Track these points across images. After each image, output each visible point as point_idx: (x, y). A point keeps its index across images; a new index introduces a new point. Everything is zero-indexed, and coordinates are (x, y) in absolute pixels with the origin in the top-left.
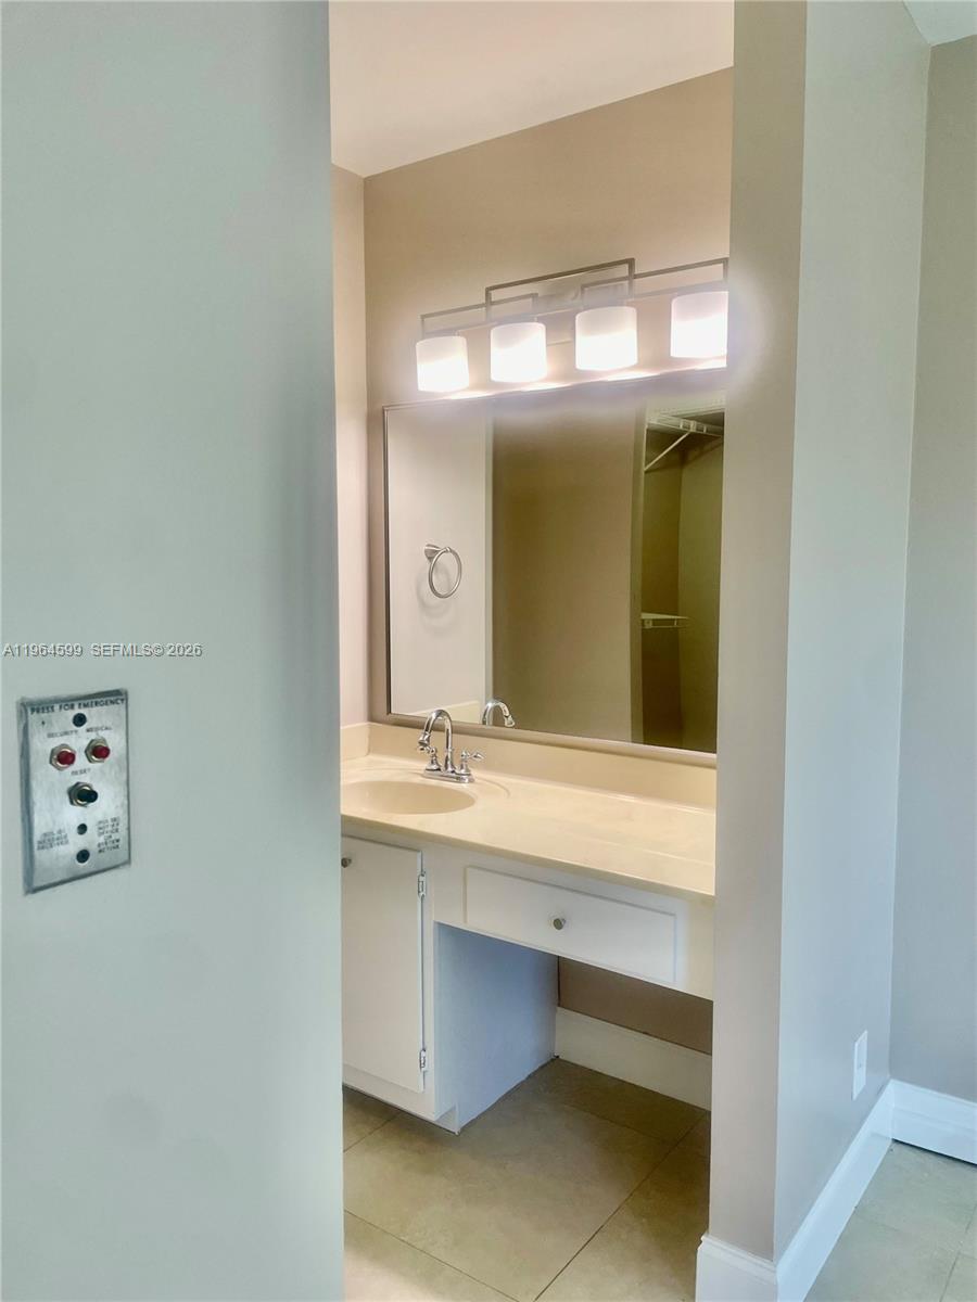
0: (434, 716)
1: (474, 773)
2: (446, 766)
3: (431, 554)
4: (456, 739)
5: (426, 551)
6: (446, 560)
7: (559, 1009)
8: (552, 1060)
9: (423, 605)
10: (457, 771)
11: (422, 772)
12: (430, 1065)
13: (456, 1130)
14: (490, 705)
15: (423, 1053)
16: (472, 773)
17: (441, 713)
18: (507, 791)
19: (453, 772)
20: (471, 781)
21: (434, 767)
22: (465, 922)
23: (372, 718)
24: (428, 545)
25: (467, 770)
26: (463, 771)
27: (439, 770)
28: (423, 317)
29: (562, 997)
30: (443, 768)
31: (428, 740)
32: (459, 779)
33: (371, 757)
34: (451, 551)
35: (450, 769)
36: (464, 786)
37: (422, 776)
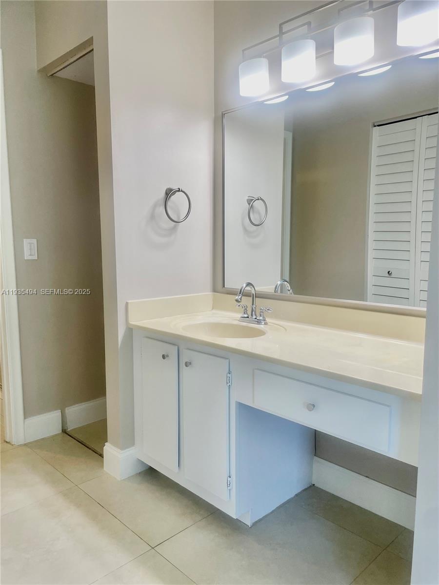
0: (245, 285)
1: (268, 320)
2: (252, 315)
3: (250, 201)
4: (258, 301)
5: (248, 200)
6: (258, 204)
7: (315, 457)
8: (310, 486)
9: (245, 230)
10: (258, 318)
11: (238, 319)
12: (234, 485)
13: (249, 524)
14: (279, 283)
15: (229, 479)
16: (266, 319)
17: (249, 284)
18: (286, 329)
19: (256, 318)
20: (266, 324)
21: (246, 316)
22: (254, 402)
23: (215, 290)
24: (248, 197)
25: (264, 318)
26: (261, 318)
27: (248, 317)
28: (243, 51)
29: (316, 452)
30: (250, 316)
31: (241, 299)
32: (259, 322)
33: (214, 311)
34: (261, 199)
35: (254, 317)
36: (262, 327)
37: (239, 321)
